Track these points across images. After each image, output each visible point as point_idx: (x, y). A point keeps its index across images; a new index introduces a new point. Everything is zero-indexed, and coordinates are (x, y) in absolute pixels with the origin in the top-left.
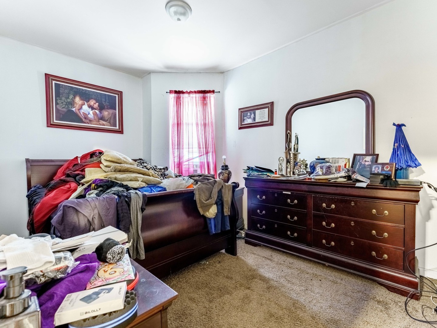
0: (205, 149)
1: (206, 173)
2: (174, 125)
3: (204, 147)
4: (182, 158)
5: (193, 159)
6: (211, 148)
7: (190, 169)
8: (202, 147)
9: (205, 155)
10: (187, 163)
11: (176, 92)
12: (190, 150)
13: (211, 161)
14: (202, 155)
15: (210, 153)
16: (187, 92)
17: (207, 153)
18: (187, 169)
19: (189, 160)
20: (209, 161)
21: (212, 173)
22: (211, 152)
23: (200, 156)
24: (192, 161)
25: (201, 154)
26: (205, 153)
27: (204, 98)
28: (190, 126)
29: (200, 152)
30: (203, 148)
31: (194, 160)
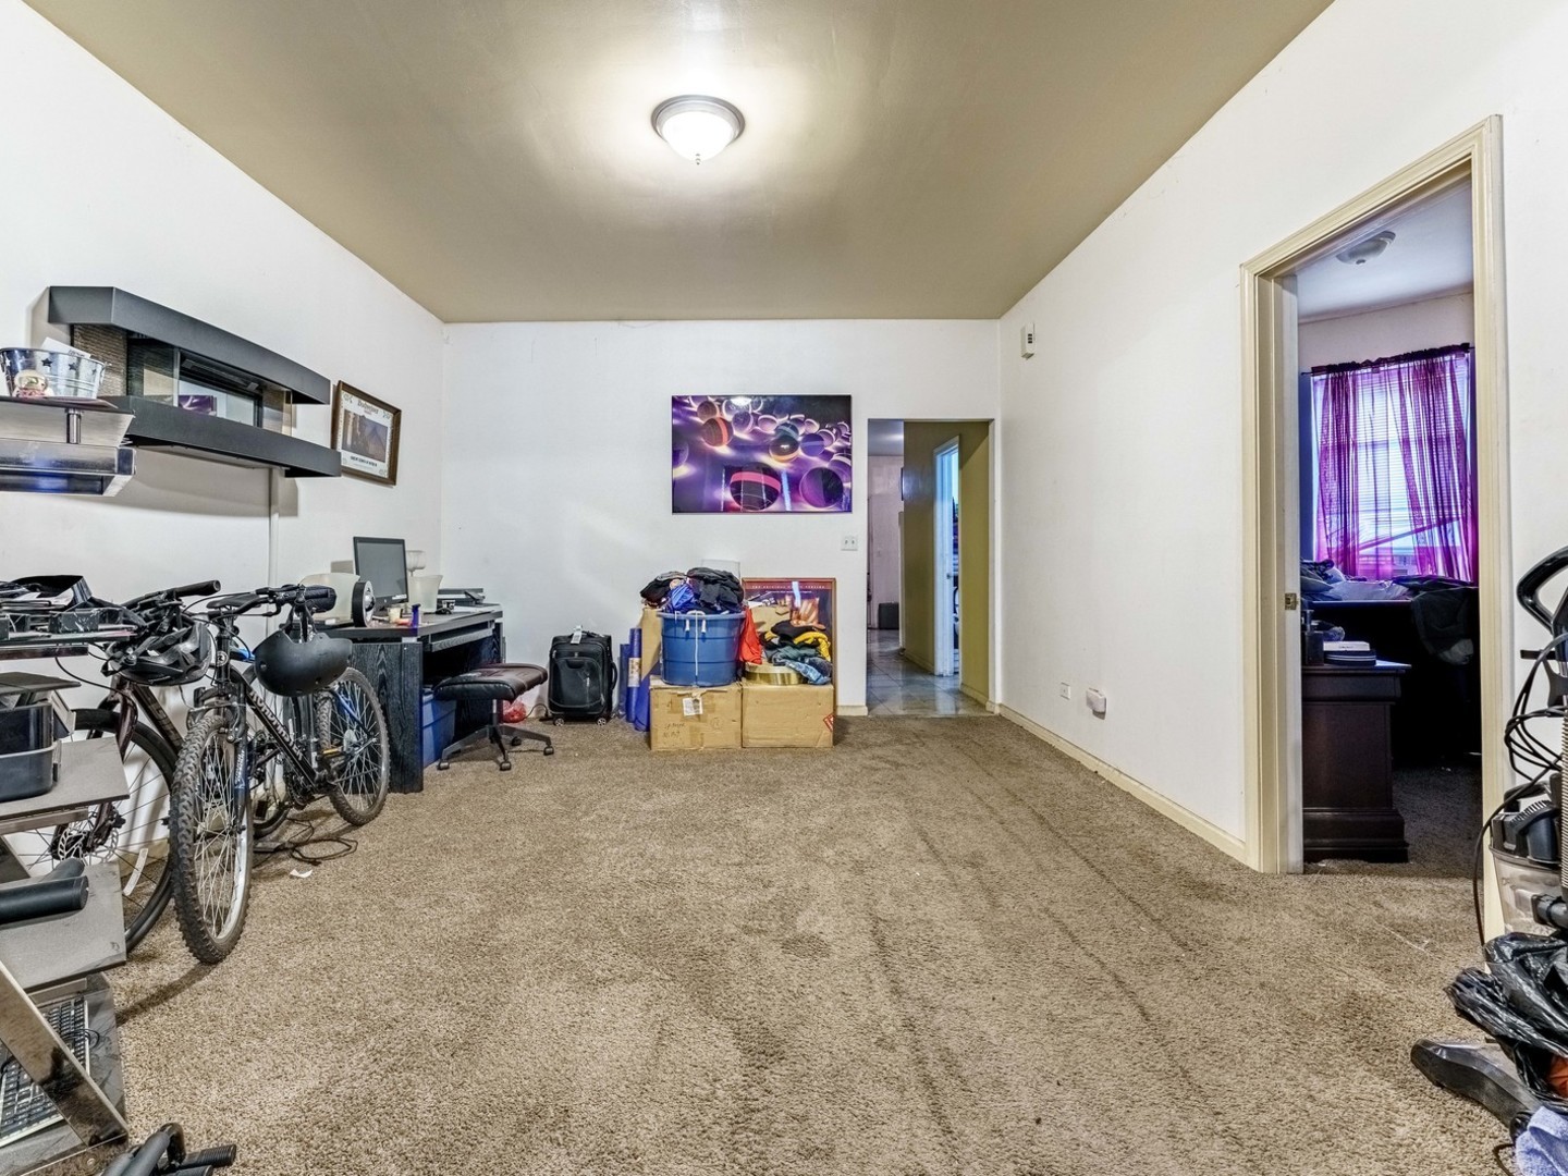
0: (1433, 512)
1: (1441, 573)
2: (1324, 450)
3: (1432, 504)
4: (1353, 537)
5: (1391, 539)
6: (1456, 507)
7: (1380, 568)
8: (1422, 505)
9: (1436, 530)
10: (1371, 550)
11: (1330, 369)
12: (1382, 515)
13: (1458, 543)
14: (1423, 529)
15: (1455, 523)
16: (1367, 364)
17: (1443, 522)
18: (1373, 568)
19: (1377, 543)
20: (1451, 544)
21: (1463, 578)
22: (1458, 519)
23: (1417, 531)
24: (1387, 545)
25: (1419, 527)
26: (1434, 521)
27: (1431, 370)
28: (1381, 452)
29: (1416, 520)
30: (1428, 508)
31: (1396, 544)
